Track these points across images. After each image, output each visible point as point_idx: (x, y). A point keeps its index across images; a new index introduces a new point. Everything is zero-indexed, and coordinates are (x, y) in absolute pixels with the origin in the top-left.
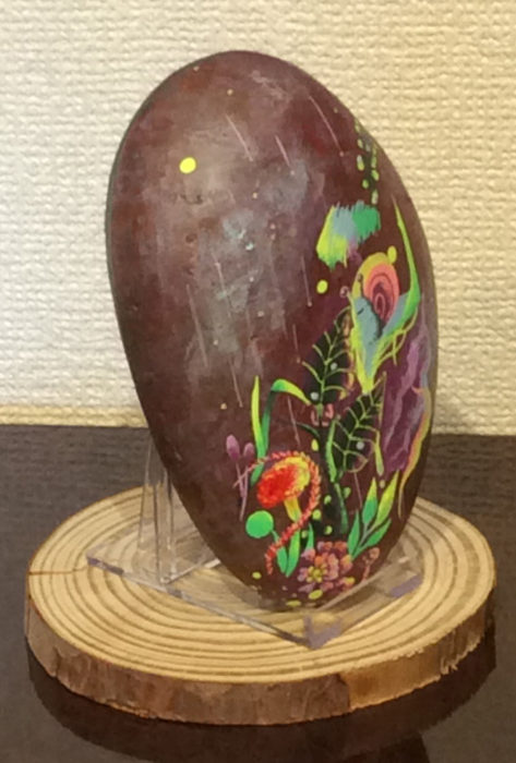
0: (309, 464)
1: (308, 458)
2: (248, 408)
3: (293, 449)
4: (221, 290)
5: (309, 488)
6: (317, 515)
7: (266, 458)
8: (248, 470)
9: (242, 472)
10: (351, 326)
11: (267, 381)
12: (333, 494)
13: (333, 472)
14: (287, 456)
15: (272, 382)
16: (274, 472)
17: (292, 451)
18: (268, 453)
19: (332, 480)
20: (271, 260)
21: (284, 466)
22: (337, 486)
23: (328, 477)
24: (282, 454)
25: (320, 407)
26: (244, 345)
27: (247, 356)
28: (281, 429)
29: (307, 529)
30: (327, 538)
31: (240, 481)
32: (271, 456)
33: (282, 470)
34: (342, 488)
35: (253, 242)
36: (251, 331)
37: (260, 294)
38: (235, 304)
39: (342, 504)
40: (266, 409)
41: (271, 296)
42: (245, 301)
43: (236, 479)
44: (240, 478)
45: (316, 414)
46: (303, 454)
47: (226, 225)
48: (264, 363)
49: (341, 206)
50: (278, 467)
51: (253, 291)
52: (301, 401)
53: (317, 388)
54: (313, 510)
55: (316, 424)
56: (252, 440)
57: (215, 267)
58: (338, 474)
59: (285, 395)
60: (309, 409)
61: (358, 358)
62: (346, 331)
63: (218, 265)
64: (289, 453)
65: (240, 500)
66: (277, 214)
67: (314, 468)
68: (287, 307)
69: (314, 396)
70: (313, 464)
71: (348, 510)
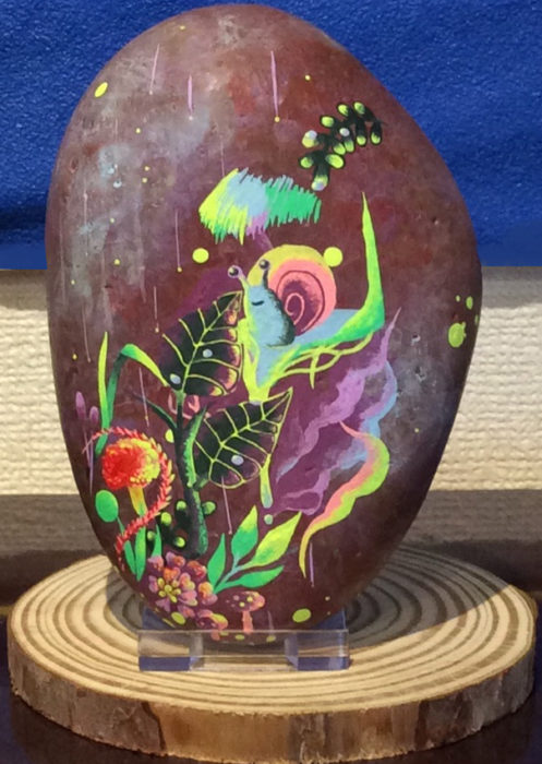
0: (161, 455)
1: (159, 448)
2: (95, 365)
3: (141, 430)
4: (82, 224)
5: (158, 482)
6: (167, 518)
7: (111, 430)
8: (94, 438)
9: (89, 438)
10: (241, 315)
11: (117, 342)
12: (189, 501)
13: (192, 477)
14: (134, 436)
15: (123, 345)
16: (119, 448)
17: (139, 433)
18: (113, 424)
19: (190, 484)
20: (137, 206)
21: (130, 447)
22: (196, 495)
23: (185, 480)
24: (129, 432)
25: (182, 394)
26: (96, 292)
27: (99, 305)
28: (128, 401)
29: (154, 530)
30: (179, 551)
31: (86, 448)
32: (115, 428)
33: (126, 449)
34: (203, 500)
35: (123, 180)
36: (105, 278)
37: (119, 240)
38: (94, 243)
39: (201, 518)
40: (113, 374)
41: (131, 246)
42: (103, 243)
43: (84, 445)
44: (87, 445)
45: (174, 399)
46: (152, 440)
47: (102, 156)
48: (115, 319)
49: (249, 173)
50: (123, 444)
51: (112, 234)
52: (156, 379)
53: (180, 371)
54: (162, 511)
55: (175, 412)
56: (97, 404)
57: (83, 198)
58: (199, 481)
59: (136, 364)
60: (165, 392)
61: (247, 356)
62: (232, 319)
63: (86, 196)
64: (135, 433)
65: (88, 470)
66: (156, 156)
67: (166, 462)
68: (148, 263)
69: (174, 378)
70: (165, 456)
71: (210, 529)
